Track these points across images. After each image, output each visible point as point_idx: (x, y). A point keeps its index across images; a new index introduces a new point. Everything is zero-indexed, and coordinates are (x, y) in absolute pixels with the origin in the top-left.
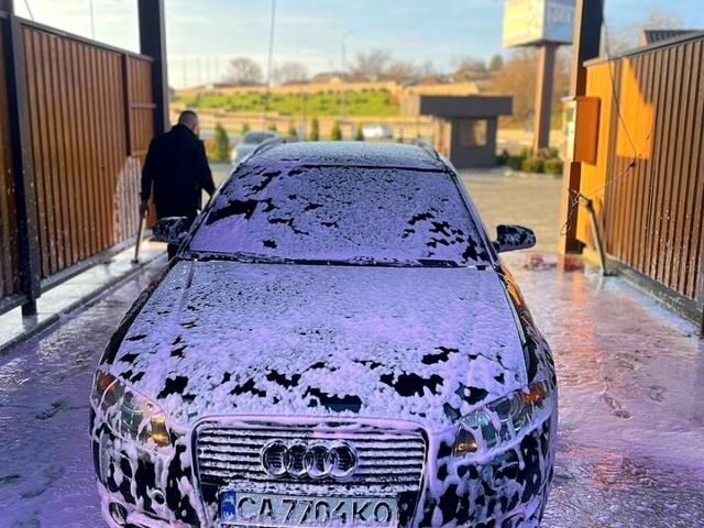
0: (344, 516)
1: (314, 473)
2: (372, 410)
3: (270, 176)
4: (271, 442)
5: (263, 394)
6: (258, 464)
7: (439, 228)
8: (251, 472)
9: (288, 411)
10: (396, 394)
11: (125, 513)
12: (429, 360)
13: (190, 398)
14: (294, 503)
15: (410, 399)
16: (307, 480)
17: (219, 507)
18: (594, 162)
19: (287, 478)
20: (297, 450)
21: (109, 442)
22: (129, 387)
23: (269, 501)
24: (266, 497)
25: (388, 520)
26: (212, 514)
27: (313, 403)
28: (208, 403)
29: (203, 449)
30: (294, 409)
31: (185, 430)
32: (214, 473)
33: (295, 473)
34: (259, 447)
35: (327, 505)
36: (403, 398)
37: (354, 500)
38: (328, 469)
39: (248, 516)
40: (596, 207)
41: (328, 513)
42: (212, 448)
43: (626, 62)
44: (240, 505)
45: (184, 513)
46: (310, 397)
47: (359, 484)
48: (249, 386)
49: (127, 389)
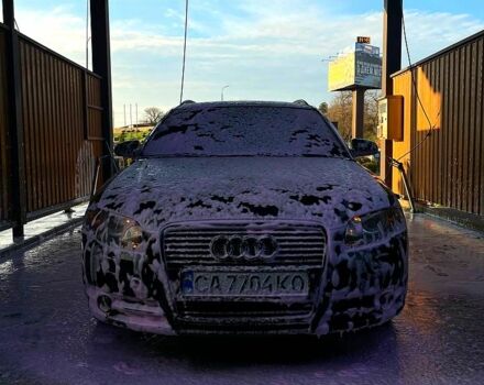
0: (270, 286)
1: (248, 256)
2: (286, 213)
3: (195, 113)
4: (217, 238)
5: (209, 207)
6: (208, 253)
7: (312, 137)
8: (203, 259)
9: (228, 216)
10: (302, 205)
11: (109, 302)
12: (320, 189)
13: (158, 212)
14: (235, 278)
15: (311, 207)
16: (243, 262)
17: (181, 284)
18: (402, 139)
19: (229, 262)
20: (236, 242)
21: (99, 250)
22: (112, 213)
23: (216, 278)
24: (215, 274)
25: (302, 288)
26: (176, 288)
27: (245, 211)
28: (171, 213)
29: (168, 245)
30: (232, 214)
31: (155, 233)
32: (176, 262)
33: (235, 257)
34: (209, 241)
35: (258, 278)
36: (306, 207)
37: (277, 274)
38: (258, 253)
39: (202, 289)
40: (405, 168)
41: (259, 284)
42: (175, 244)
43: (420, 69)
44: (197, 280)
45: (155, 292)
46: (242, 207)
47: (280, 264)
48: (200, 203)
49: (110, 215)
